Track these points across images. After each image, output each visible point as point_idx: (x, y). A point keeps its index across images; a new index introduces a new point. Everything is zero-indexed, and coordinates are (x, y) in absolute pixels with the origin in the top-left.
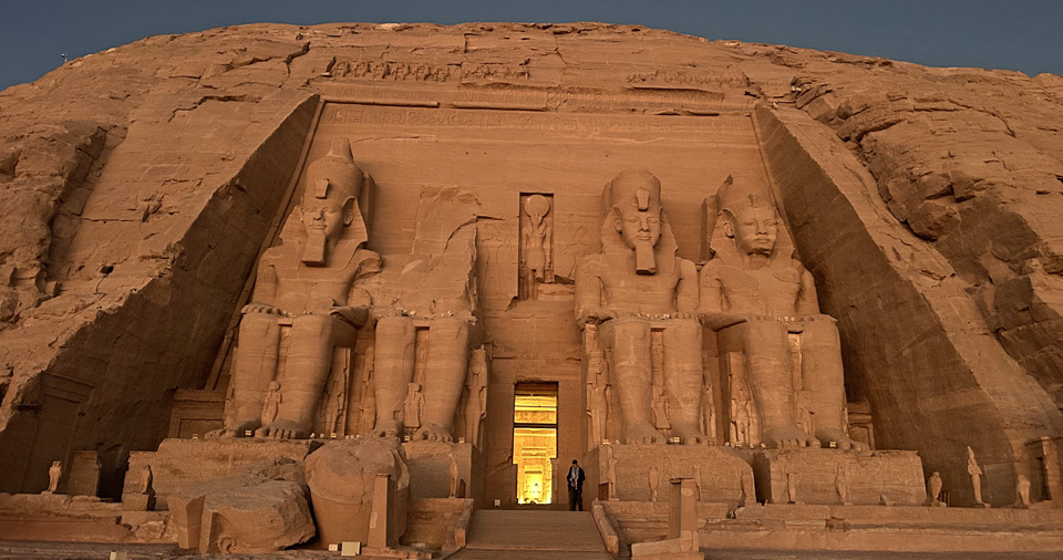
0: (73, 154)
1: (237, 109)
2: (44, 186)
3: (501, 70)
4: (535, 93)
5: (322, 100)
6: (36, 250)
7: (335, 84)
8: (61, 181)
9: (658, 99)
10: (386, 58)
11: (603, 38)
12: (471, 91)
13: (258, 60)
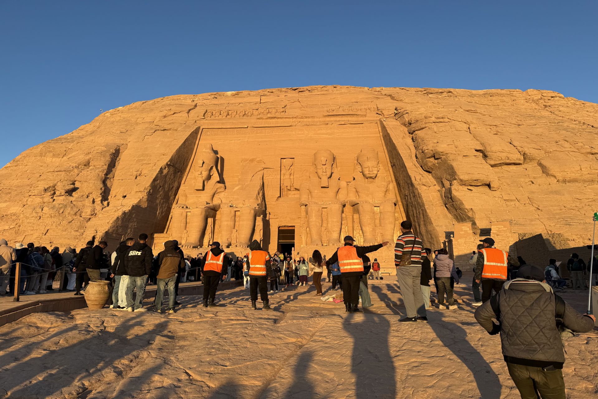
0: (109, 157)
1: (168, 134)
2: (100, 170)
3: (274, 111)
4: (287, 119)
5: (201, 128)
6: (100, 192)
7: (207, 121)
8: (106, 167)
9: (338, 118)
10: (227, 108)
11: (319, 93)
12: (260, 121)
13: (176, 113)
